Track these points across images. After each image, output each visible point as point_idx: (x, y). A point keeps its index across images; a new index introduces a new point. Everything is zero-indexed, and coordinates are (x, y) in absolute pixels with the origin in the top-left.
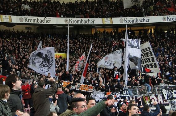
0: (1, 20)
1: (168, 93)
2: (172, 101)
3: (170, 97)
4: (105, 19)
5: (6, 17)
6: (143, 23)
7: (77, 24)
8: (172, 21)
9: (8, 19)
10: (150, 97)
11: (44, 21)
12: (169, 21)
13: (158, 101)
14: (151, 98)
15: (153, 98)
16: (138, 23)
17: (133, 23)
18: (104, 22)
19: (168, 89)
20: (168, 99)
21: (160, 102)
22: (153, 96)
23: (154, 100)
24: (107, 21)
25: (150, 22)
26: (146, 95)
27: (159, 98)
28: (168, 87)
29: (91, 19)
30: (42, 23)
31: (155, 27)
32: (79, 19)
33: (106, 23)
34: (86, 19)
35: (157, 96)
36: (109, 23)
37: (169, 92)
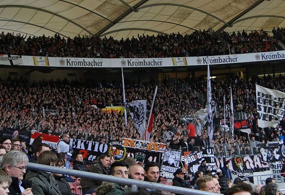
0: (34, 63)
1: (268, 153)
2: (274, 164)
3: (271, 159)
4: (176, 59)
5: (41, 58)
6: (229, 63)
7: (138, 66)
8: (268, 60)
9: (44, 61)
10: (243, 159)
11: (93, 64)
12: (264, 60)
13: (254, 164)
14: (245, 160)
15: (248, 160)
16: (222, 63)
17: (215, 64)
18: (175, 63)
19: (268, 148)
20: (268, 161)
21: (258, 166)
22: (247, 158)
23: (249, 163)
24: (179, 62)
25: (239, 61)
26: (238, 156)
27: (255, 160)
28: (267, 145)
29: (157, 60)
30: (91, 66)
31: (245, 69)
32: (141, 60)
33: (178, 65)
34: (151, 60)
35: (252, 158)
36: (182, 64)
37: (270, 152)
